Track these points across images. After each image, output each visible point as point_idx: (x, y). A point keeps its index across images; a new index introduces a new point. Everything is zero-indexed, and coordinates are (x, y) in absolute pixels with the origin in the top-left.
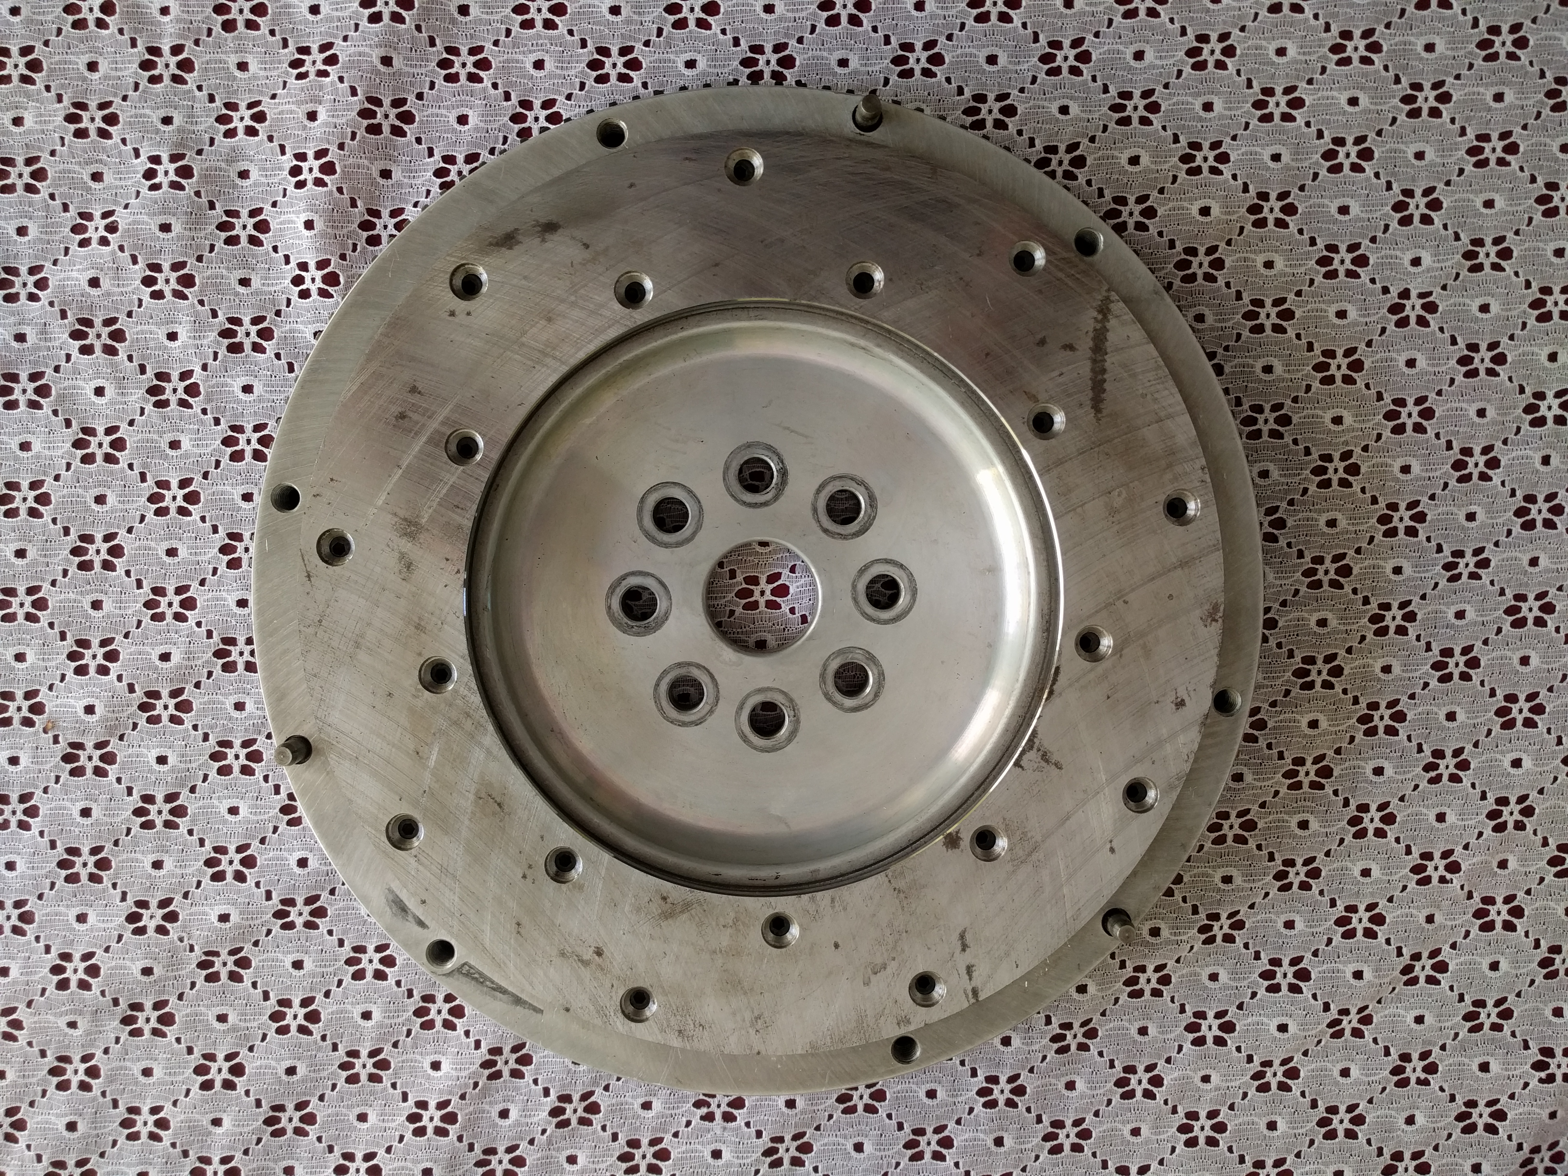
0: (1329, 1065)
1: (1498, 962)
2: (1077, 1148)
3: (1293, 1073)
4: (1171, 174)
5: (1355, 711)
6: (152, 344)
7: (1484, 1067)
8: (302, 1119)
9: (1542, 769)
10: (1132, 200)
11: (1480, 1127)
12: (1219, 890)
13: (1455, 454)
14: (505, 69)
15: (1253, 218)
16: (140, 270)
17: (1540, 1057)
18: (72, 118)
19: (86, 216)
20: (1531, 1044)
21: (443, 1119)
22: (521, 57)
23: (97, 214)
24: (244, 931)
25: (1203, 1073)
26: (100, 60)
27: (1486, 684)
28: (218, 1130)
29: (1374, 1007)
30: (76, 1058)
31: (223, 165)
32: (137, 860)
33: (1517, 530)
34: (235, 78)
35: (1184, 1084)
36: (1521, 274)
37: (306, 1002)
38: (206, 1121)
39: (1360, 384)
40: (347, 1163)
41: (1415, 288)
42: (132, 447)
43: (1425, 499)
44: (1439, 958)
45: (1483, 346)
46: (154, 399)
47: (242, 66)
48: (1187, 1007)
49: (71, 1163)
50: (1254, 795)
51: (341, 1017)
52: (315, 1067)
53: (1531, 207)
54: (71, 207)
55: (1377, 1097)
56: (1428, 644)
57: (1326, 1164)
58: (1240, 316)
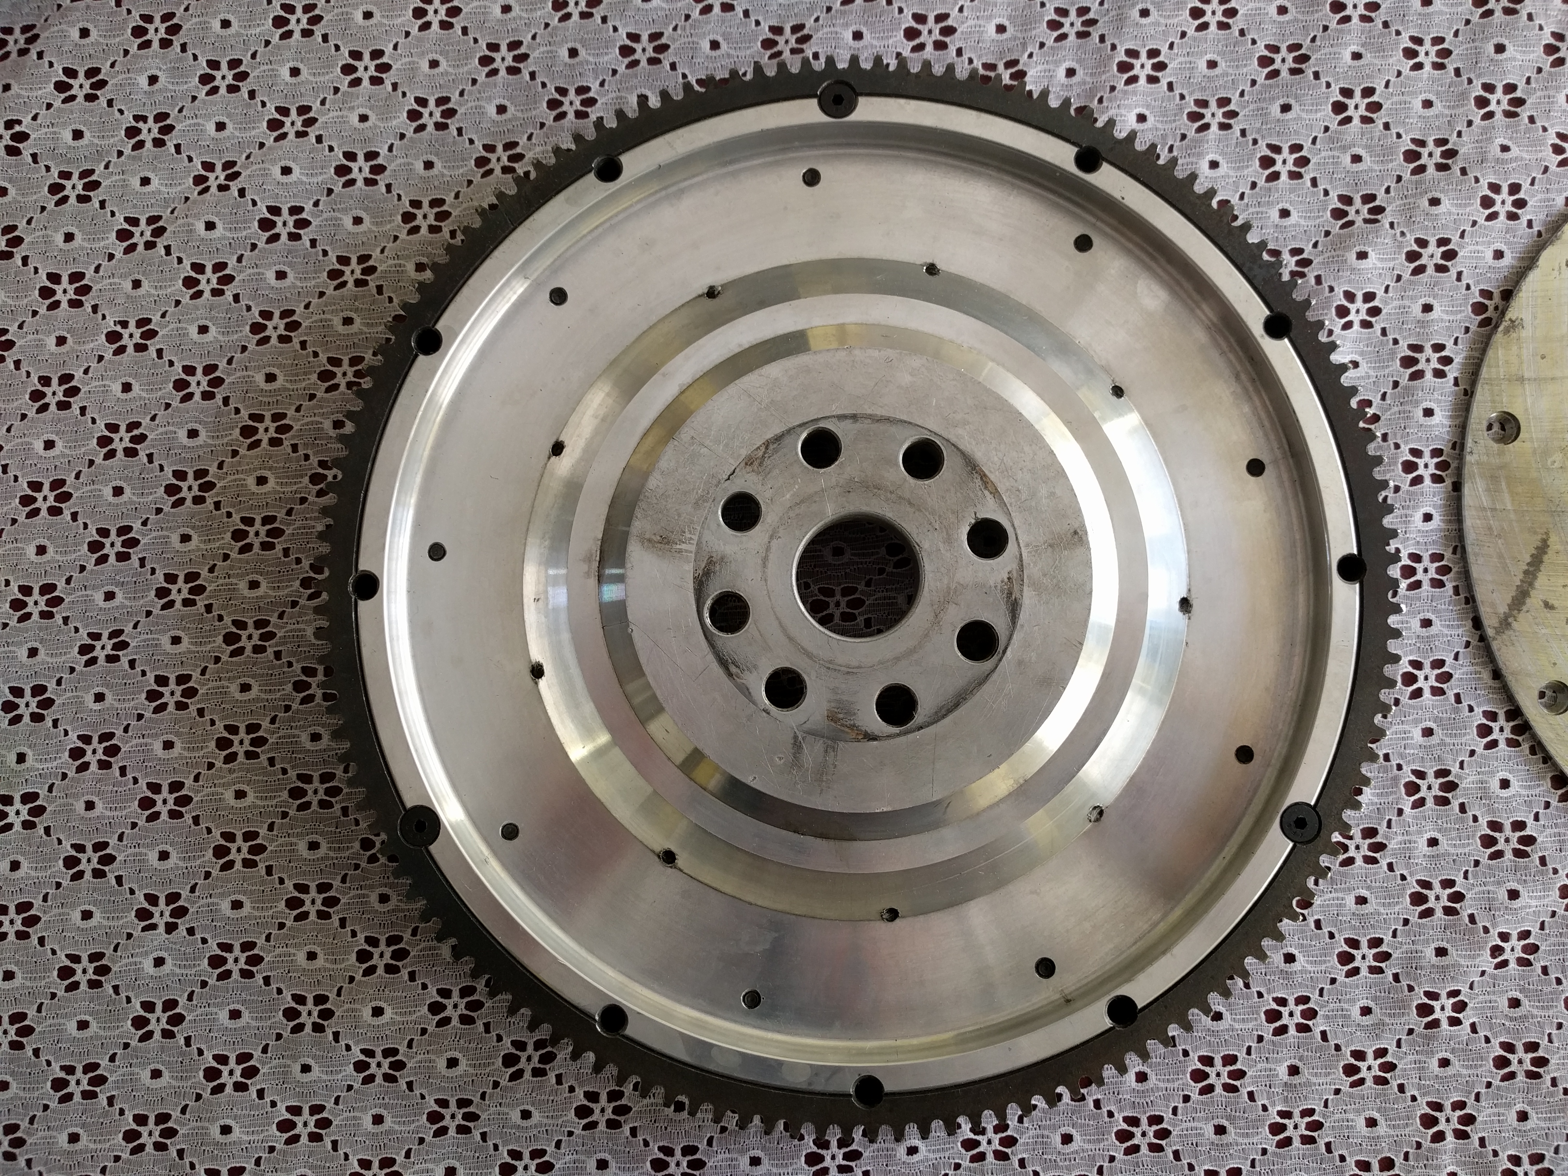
0: (237, 134)
1: (65, 241)
2: (494, 47)
3: (274, 125)
4: (414, 1050)
5: (218, 494)
6: (1454, 834)
7: (78, 135)
8: (1272, 61)
9: (23, 440)
10: (455, 1022)
11: (81, 75)
12: (356, 310)
13: (117, 763)
14: (1102, 1133)
15: (328, 1006)
16: (1466, 909)
17: (20, 146)
18: (1542, 1062)
19: (1524, 963)
20: (30, 159)
21: (1131, 67)
22: (1086, 1146)
23: (1513, 965)
24: (1340, 245)
25: (367, 124)
26: (1515, 1123)
27: (82, 526)
28: (1355, 48)
29: (192, 193)
30: (1499, 116)
31: (1387, 1020)
32: (1447, 312)
33: (51, 685)
34: (1379, 1110)
35: (386, 114)
36: (49, 952)
37: (1274, 177)
38: (1368, 57)
39: (216, 833)
40: (1225, 20)
41: (160, 934)
42: (1471, 728)
43: (148, 714)
44: (125, 244)
45: (88, 875)
46: (1450, 778)
47: (1372, 1123)
48: (384, 190)
49: (1498, 13)
50: (321, 407)
51: (1239, 163)
52: (1262, 113)
53: (39, 1023)
54: (1539, 971)
55: (187, 103)
56: (142, 565)
57: (238, 34)
58: (342, 901)
